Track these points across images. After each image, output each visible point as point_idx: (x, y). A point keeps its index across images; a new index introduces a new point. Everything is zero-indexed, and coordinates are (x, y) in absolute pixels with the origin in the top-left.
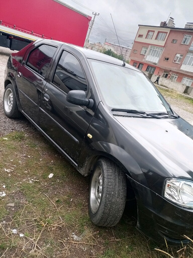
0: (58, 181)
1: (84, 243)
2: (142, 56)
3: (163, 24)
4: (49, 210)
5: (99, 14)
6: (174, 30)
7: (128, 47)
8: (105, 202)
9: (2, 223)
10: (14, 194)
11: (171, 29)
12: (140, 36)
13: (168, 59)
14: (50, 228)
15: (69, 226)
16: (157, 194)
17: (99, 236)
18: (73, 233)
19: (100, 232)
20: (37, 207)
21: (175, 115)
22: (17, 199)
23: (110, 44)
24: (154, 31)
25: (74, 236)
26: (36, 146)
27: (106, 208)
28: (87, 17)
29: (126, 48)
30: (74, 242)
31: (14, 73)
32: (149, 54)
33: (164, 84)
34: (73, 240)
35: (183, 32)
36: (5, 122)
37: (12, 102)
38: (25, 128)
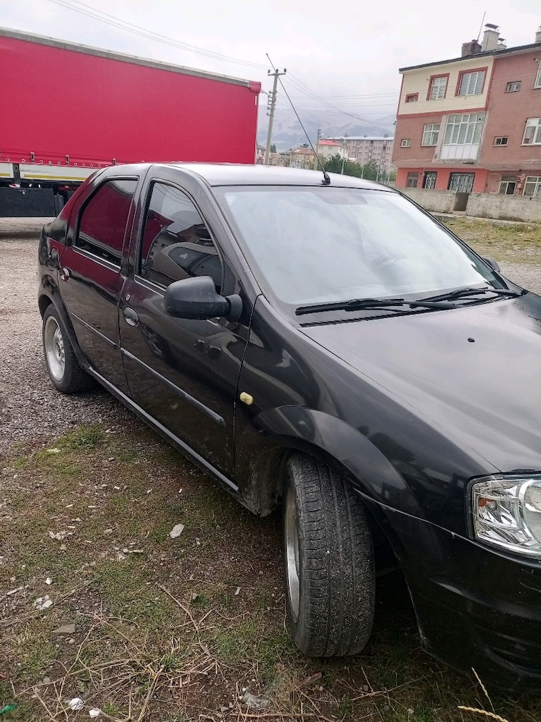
0: (199, 543)
1: (279, 713)
2: (429, 150)
3: (470, 48)
4: (173, 630)
5: (285, 70)
6: (505, 57)
7: (386, 136)
8: (311, 582)
9: (40, 684)
10: (74, 599)
11: (496, 56)
12: (411, 98)
13: (504, 141)
14: (174, 683)
15: (232, 670)
16: (453, 534)
17: (321, 689)
18: (244, 690)
19: (323, 674)
20: (136, 626)
21: (512, 289)
22: (83, 610)
23: (334, 140)
24: (447, 75)
25: (246, 696)
26: (135, 455)
27: (318, 599)
28: (249, 86)
29: (380, 141)
30: (246, 715)
31: (54, 274)
32: (446, 142)
33: (511, 214)
34: (244, 710)
35: (534, 53)
36: (53, 406)
37: (63, 351)
38: (107, 412)
